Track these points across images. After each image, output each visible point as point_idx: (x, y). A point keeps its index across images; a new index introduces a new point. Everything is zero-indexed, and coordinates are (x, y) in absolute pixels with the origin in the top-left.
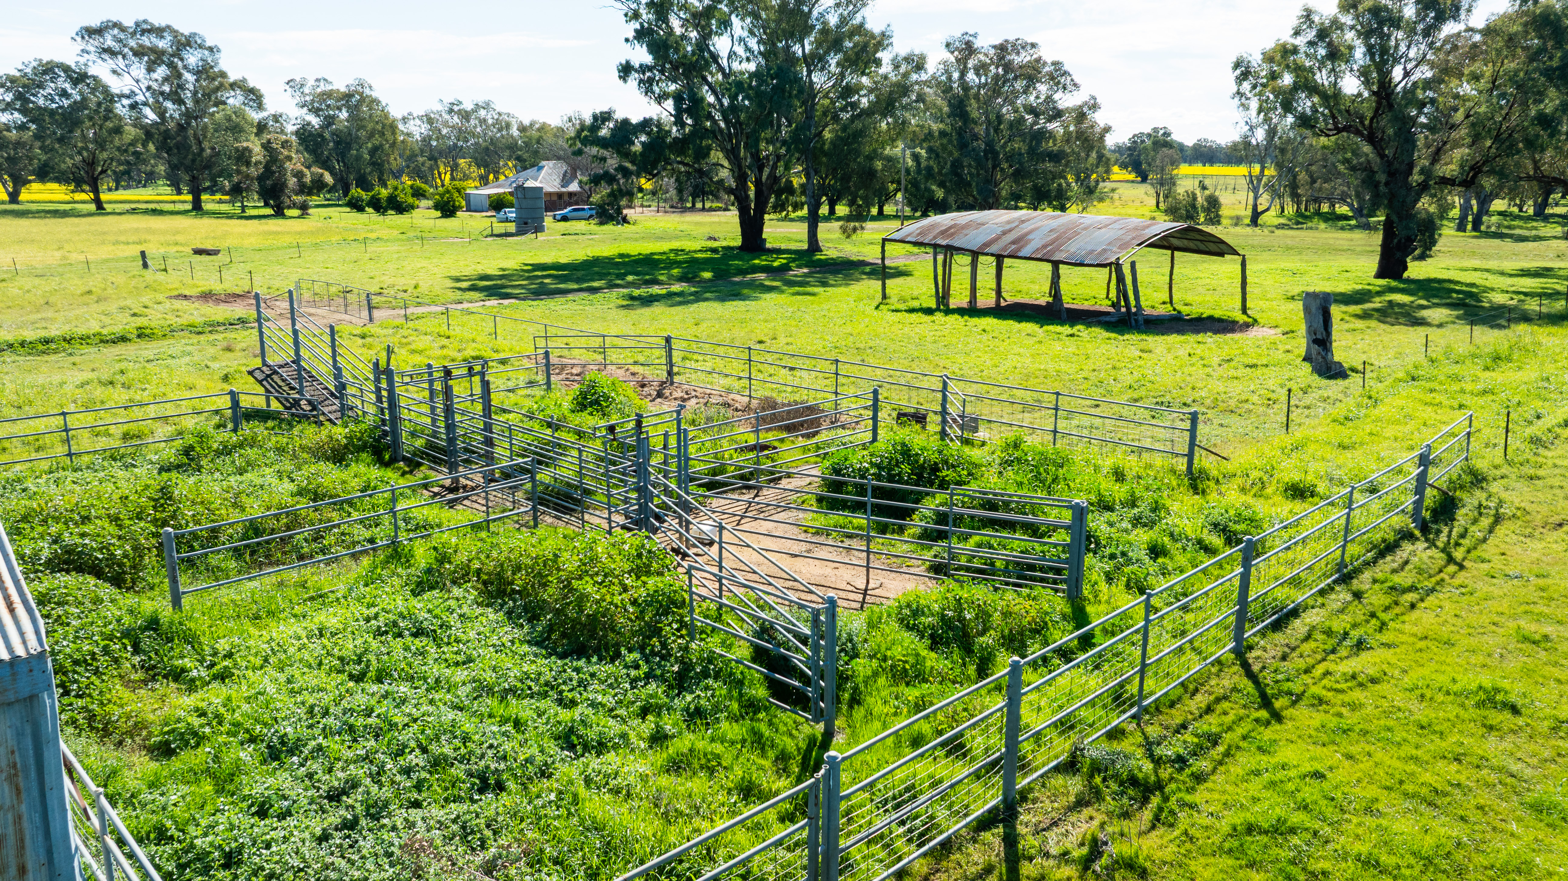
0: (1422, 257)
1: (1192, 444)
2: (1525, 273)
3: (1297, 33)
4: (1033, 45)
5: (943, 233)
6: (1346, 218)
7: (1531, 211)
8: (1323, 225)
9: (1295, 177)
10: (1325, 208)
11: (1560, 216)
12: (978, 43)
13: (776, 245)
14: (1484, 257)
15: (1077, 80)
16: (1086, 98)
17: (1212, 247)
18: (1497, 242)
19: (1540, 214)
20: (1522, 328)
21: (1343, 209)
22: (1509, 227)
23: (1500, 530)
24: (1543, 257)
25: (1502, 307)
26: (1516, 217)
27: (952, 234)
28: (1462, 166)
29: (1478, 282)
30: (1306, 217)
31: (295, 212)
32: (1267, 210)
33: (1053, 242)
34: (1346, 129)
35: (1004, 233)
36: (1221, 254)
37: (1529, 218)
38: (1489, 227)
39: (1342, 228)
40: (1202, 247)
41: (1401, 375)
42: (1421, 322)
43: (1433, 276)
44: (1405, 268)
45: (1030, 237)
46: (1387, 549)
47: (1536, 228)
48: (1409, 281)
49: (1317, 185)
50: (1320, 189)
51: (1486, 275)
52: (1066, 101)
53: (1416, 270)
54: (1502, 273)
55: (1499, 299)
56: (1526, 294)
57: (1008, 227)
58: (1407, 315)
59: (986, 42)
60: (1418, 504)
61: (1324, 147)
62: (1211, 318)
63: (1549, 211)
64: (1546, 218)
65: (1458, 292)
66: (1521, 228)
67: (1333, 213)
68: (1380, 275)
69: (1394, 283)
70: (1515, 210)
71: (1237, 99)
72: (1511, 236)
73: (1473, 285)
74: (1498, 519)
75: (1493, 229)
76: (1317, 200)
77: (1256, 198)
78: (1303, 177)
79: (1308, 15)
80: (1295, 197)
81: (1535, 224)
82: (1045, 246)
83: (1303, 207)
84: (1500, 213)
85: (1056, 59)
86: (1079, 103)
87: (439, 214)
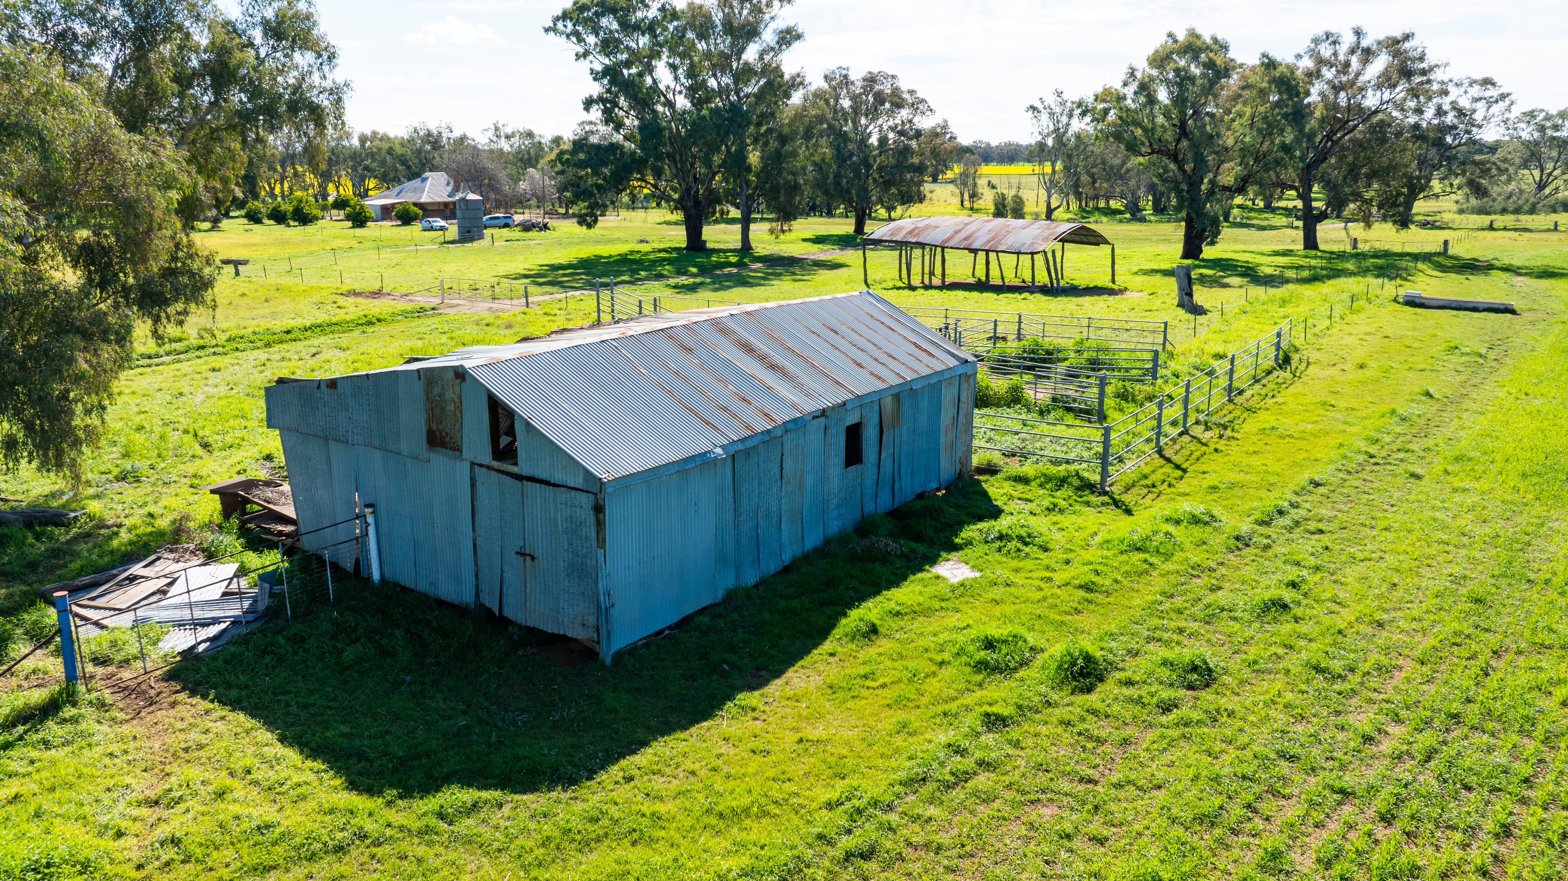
0: (1212, 243)
1: (1165, 339)
2: (1277, 253)
3: (1125, 84)
4: (893, 77)
5: (910, 232)
6: (1119, 212)
7: (1261, 204)
8: (1104, 219)
9: (1078, 179)
10: (1102, 204)
11: (1283, 209)
12: (852, 77)
13: (717, 246)
14: (1243, 242)
15: (932, 107)
16: (941, 122)
17: (1092, 239)
18: (1245, 231)
19: (1269, 208)
20: (1290, 286)
21: (1114, 204)
22: (1248, 218)
23: (1311, 368)
24: (1283, 242)
25: (1271, 276)
26: (1252, 210)
27: (918, 234)
28: (1236, 179)
29: (1250, 260)
30: (1088, 212)
31: (207, 225)
32: (1059, 207)
33: (993, 239)
34: (1159, 152)
35: (956, 232)
36: (1098, 244)
37: (1260, 211)
38: (1235, 218)
39: (1121, 221)
40: (1084, 239)
41: (1237, 311)
42: (1226, 286)
43: (1219, 257)
44: (1201, 251)
45: (976, 235)
46: (1269, 373)
47: (1267, 219)
48: (1204, 260)
49: (1097, 185)
50: (1100, 188)
51: (1253, 255)
52: (924, 123)
53: (1208, 252)
54: (1263, 254)
55: (1269, 271)
56: (1283, 267)
57: (957, 228)
58: (1216, 282)
59: (857, 75)
60: (1277, 356)
61: (1140, 164)
62: (1096, 287)
63: (1275, 204)
64: (1274, 210)
65: (1241, 267)
66: (1257, 219)
67: (1109, 208)
68: (1185, 256)
69: (1197, 262)
70: (1250, 203)
71: (1030, 112)
72: (1253, 226)
73: (1248, 262)
74: (1308, 364)
75: (1238, 220)
76: (1096, 197)
77: (1049, 197)
78: (1085, 178)
79: (1132, 74)
80: (1078, 196)
81: (1266, 215)
82: (989, 241)
83: (1084, 204)
84: (1239, 206)
85: (912, 88)
86: (934, 125)
87: (350, 224)
